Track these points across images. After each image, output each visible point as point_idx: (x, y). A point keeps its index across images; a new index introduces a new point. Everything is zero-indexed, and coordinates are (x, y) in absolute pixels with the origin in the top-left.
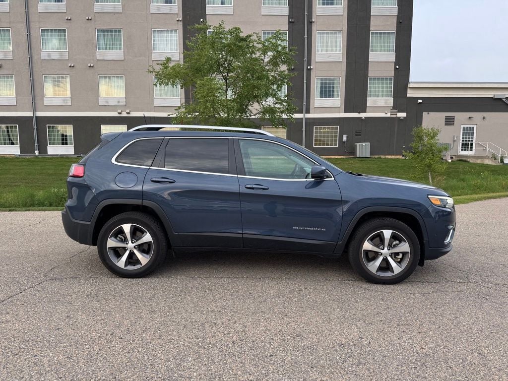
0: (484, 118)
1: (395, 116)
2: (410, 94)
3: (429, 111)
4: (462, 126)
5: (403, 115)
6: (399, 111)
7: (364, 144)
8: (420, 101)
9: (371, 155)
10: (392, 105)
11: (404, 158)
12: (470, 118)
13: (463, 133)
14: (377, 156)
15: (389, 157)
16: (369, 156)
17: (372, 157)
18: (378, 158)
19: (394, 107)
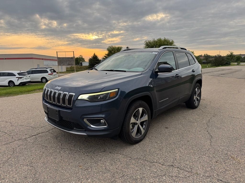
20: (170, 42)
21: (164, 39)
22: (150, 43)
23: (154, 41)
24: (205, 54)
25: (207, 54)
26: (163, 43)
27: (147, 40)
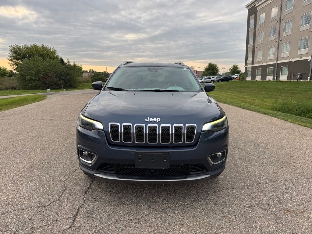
20: (52, 51)
21: (42, 46)
22: (20, 49)
23: (27, 48)
24: (90, 70)
25: (92, 70)
26: (42, 51)
27: (14, 45)
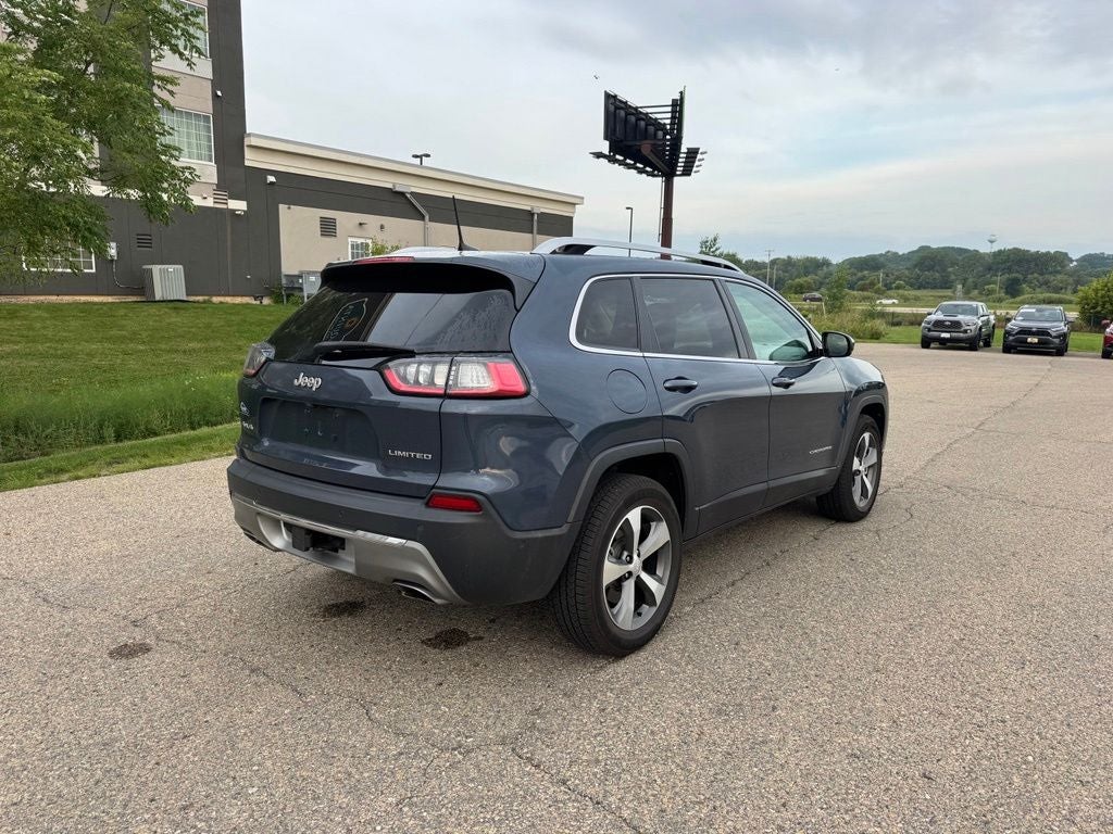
0: (382, 227)
1: (224, 206)
2: (251, 159)
3: (291, 202)
4: (350, 240)
5: (239, 205)
6: (233, 197)
7: (171, 268)
8: (271, 179)
9: (187, 295)
10: (215, 180)
11: (258, 302)
12: (361, 224)
13: (353, 253)
14: (200, 298)
15: (228, 299)
16: (185, 299)
17: (192, 298)
18: (205, 302)
19: (220, 186)
